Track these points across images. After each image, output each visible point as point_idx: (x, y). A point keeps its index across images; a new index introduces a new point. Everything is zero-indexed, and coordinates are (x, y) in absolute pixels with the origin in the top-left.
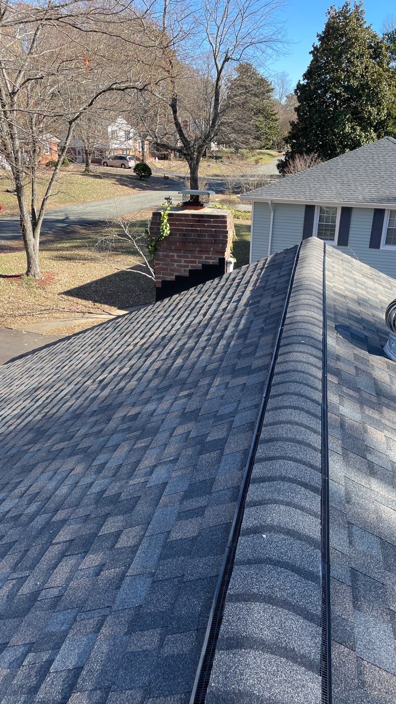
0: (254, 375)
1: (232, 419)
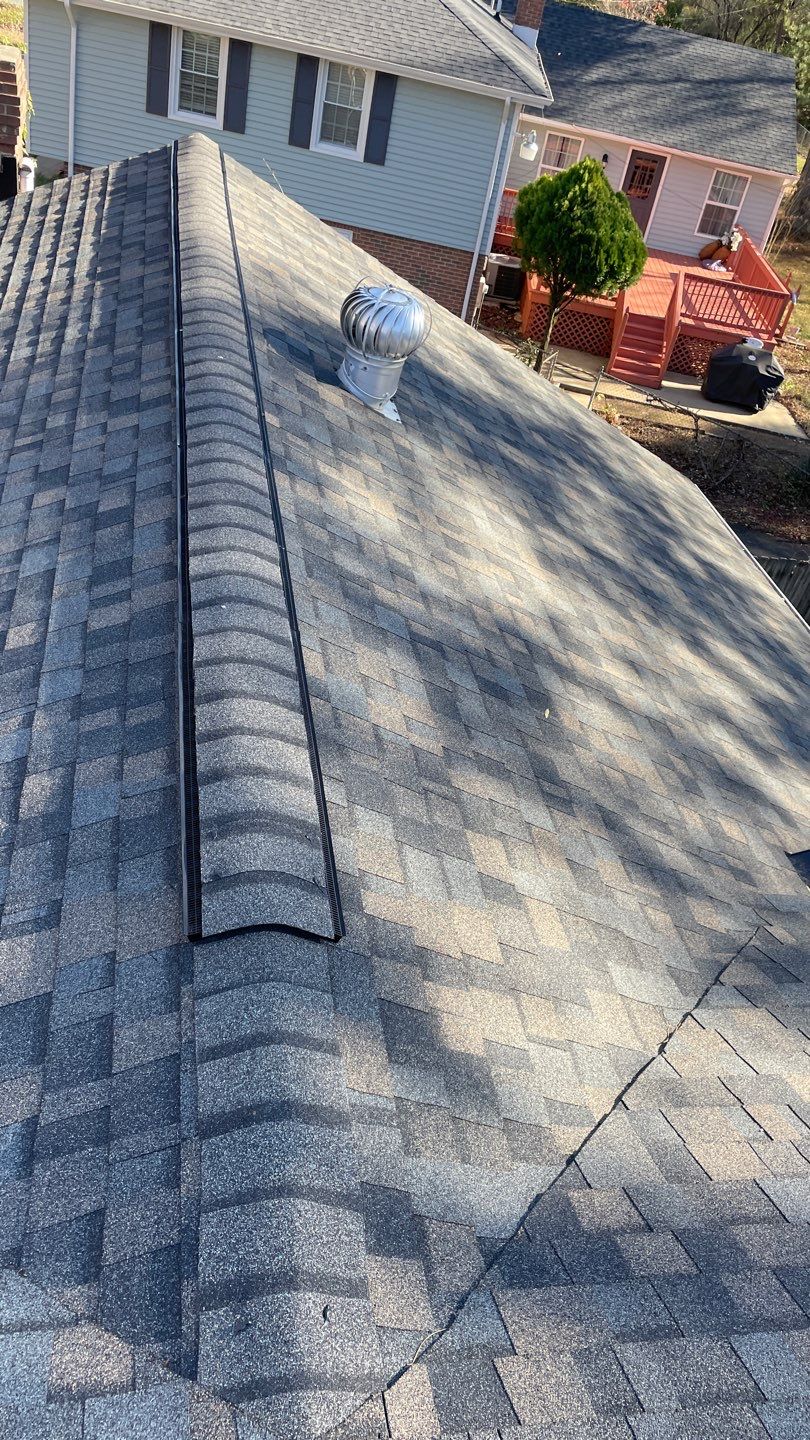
0: (149, 412)
1: (132, 480)
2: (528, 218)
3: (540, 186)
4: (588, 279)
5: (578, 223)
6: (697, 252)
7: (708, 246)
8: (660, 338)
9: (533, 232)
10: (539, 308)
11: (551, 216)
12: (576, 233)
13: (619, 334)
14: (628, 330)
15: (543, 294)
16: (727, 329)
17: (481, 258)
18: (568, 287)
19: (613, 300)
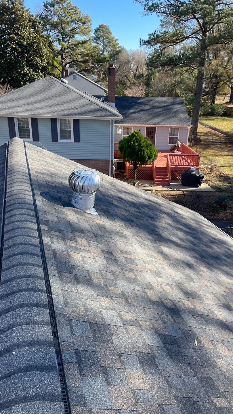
2: (123, 148)
3: (124, 140)
4: (143, 161)
5: (137, 147)
6: (170, 149)
7: (172, 147)
8: (166, 172)
9: (125, 151)
10: (131, 171)
11: (129, 147)
12: (137, 149)
13: (154, 174)
14: (157, 172)
15: (131, 167)
16: (184, 167)
17: (112, 161)
18: (138, 164)
19: (151, 165)
